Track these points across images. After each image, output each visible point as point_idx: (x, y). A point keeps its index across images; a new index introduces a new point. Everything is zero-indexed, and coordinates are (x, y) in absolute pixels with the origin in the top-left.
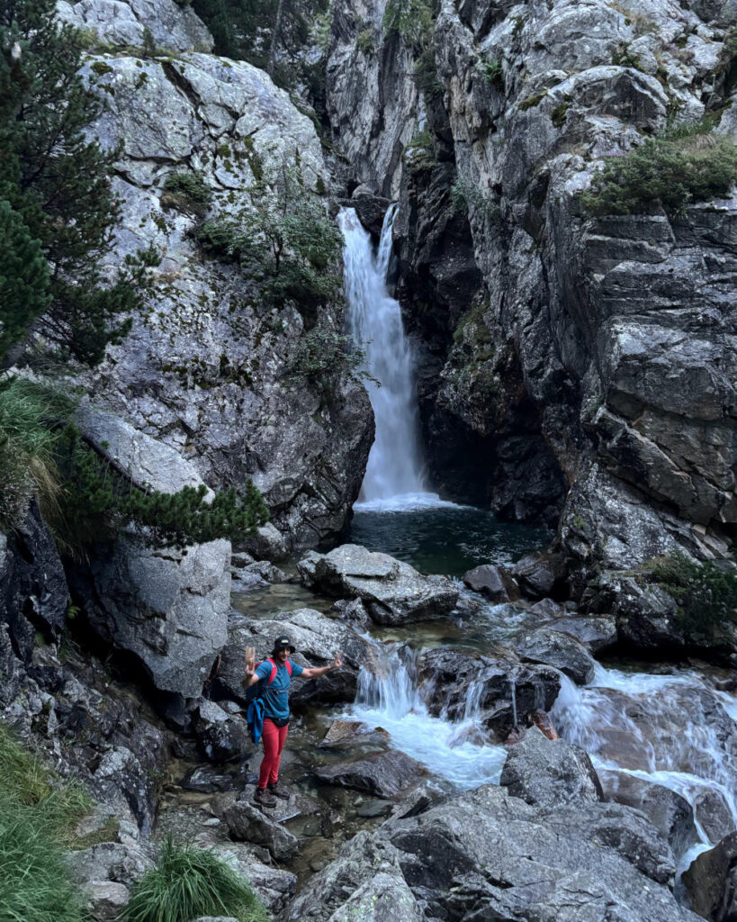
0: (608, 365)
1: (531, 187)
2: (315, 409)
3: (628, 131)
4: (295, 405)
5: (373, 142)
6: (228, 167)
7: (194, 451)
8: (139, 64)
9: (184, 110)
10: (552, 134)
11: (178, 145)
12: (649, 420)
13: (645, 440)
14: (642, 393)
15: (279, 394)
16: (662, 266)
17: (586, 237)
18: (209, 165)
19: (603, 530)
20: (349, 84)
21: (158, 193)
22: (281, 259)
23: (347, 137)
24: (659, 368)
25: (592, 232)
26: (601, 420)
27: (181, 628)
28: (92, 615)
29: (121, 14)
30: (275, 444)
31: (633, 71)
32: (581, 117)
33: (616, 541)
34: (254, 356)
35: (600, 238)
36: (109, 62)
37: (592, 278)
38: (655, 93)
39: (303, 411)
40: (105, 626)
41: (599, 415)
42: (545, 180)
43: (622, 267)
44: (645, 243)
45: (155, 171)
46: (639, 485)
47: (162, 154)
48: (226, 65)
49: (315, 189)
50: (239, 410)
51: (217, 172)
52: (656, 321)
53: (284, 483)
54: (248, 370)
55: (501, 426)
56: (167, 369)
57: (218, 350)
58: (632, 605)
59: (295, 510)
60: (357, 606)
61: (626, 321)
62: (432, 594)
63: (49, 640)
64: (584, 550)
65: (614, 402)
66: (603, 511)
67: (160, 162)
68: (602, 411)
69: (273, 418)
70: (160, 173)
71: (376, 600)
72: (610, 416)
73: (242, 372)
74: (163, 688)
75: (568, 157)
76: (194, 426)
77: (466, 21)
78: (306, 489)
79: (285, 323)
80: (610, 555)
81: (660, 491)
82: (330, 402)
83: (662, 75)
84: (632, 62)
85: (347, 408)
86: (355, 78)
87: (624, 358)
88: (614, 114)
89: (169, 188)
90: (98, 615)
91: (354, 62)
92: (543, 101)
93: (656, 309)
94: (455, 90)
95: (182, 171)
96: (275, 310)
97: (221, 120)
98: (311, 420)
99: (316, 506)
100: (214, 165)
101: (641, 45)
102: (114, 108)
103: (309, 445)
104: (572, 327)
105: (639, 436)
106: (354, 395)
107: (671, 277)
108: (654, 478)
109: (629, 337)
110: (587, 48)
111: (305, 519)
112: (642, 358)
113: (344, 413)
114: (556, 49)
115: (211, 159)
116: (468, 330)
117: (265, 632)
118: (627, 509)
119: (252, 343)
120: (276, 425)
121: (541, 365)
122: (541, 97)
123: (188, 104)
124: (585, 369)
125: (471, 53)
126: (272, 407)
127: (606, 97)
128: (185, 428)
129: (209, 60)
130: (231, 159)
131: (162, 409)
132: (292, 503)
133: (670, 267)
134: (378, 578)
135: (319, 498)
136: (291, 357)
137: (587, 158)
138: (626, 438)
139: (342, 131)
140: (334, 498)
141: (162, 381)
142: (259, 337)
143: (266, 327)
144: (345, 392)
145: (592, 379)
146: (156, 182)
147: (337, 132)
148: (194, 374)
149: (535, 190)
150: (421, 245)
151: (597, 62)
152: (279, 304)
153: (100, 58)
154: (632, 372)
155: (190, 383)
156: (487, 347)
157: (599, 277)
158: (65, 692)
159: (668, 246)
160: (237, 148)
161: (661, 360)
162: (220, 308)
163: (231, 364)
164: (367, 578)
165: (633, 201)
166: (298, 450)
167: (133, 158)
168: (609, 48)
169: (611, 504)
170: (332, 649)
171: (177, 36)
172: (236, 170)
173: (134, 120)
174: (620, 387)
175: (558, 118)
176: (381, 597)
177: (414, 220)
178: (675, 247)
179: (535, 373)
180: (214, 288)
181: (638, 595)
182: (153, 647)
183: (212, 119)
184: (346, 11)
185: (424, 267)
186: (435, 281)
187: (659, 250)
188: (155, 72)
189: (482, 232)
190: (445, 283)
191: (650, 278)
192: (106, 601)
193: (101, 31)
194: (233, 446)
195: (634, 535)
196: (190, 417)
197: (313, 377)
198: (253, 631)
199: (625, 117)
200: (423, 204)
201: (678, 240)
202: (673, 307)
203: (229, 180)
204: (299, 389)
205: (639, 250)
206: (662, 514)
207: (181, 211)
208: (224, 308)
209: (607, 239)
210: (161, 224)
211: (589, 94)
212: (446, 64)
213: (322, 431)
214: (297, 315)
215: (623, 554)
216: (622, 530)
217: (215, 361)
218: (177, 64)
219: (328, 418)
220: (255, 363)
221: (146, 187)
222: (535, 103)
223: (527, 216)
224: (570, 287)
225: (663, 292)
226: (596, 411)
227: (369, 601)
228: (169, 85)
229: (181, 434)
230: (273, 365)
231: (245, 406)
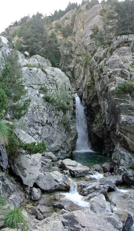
0: (120, 123)
1: (105, 89)
2: (65, 131)
3: (123, 80)
4: (61, 130)
5: (83, 81)
6: (51, 86)
7: (40, 138)
8: (37, 69)
9: (44, 76)
10: (109, 80)
11: (43, 82)
12: (128, 134)
13: (128, 138)
14: (127, 129)
15: (57, 128)
16: (129, 104)
17: (115, 98)
18: (48, 85)
19: (120, 157)
20: (78, 71)
21: (38, 90)
22: (60, 102)
23: (78, 80)
24: (130, 124)
25: (116, 97)
26: (119, 134)
27: (30, 172)
28: (12, 168)
29: (35, 61)
30: (56, 138)
31: (123, 69)
32: (114, 77)
33: (123, 160)
34: (53, 120)
35: (117, 99)
36: (32, 69)
37: (116, 106)
38: (127, 73)
39: (62, 131)
40: (15, 170)
41: (119, 133)
42: (107, 88)
43: (122, 104)
44: (126, 100)
45: (38, 86)
46: (128, 148)
47: (40, 83)
48: (53, 68)
49: (68, 89)
50: (49, 131)
51: (49, 87)
52: (129, 115)
53: (57, 146)
54: (52, 123)
55: (105, 136)
56: (36, 122)
57: (46, 119)
58: (126, 174)
59: (59, 152)
60: (68, 171)
61: (123, 115)
62: (83, 170)
63: (3, 171)
64: (116, 162)
65: (122, 131)
66: (120, 154)
67: (39, 85)
68: (119, 132)
69: (56, 133)
70: (39, 87)
71: (72, 170)
72: (121, 133)
73: (50, 123)
74: (25, 184)
75: (111, 84)
76: (40, 134)
77: (96, 61)
78: (62, 147)
79: (60, 114)
80: (121, 163)
81: (132, 149)
82: (68, 130)
83: (129, 70)
84: (123, 68)
85: (72, 131)
86: (80, 70)
87: (123, 122)
88: (120, 76)
89: (40, 89)
90: (14, 168)
91: (79, 67)
92: (107, 74)
93: (129, 112)
94: (94, 72)
95: (43, 86)
96: (58, 112)
97: (51, 78)
98: (64, 133)
99: (64, 151)
100: (49, 85)
101: (125, 65)
102: (32, 76)
103: (63, 138)
104: (113, 116)
105: (127, 138)
106: (73, 129)
107: (131, 106)
108: (130, 147)
109: (123, 118)
110: (115, 65)
111: (61, 154)
112: (126, 122)
113: (71, 132)
114: (110, 65)
115: (48, 84)
116: (98, 116)
117: (47, 175)
118: (125, 153)
119: (53, 118)
120: (56, 134)
121: (109, 123)
122: (106, 74)
123: (45, 75)
124: (116, 124)
125: (97, 66)
126: (56, 130)
127: (118, 73)
128: (38, 134)
129: (50, 68)
130: (52, 84)
131: (34, 130)
132: (59, 150)
133: (131, 104)
134: (73, 166)
135: (65, 150)
136: (60, 121)
137: (115, 84)
138: (124, 138)
139: (77, 79)
140: (68, 150)
141: (35, 125)
142: (54, 117)
143: (56, 115)
144: (72, 128)
145: (118, 126)
146: (38, 88)
147: (76, 79)
148: (41, 123)
149: (106, 90)
150: (89, 100)
151: (117, 68)
152: (59, 110)
153: (30, 68)
154: (124, 125)
155: (40, 125)
156: (102, 120)
157: (117, 106)
158: (5, 182)
159: (130, 100)
160: (53, 82)
161: (130, 122)
162: (47, 111)
163: (48, 121)
164: (70, 166)
165: (123, 92)
166: (61, 139)
167: (34, 84)
168: (119, 65)
169: (122, 152)
170: (60, 179)
171: (45, 64)
172: (53, 86)
173: (35, 78)
174: (122, 128)
175: (110, 77)
176: (73, 170)
177: (88, 95)
178: (132, 101)
179: (109, 125)
180: (46, 107)
181: (127, 172)
182: (24, 175)
183: (49, 77)
184: (78, 59)
185: (90, 104)
186: (92, 107)
187: (129, 101)
188: (40, 70)
189: (100, 97)
190: (94, 107)
191: (127, 106)
192: (15, 165)
193: (32, 64)
194: (47, 138)
195: (127, 159)
196: (40, 132)
197: (65, 124)
198: (45, 174)
199: (122, 77)
200: (90, 92)
201: (132, 99)
202: (132, 112)
203: (51, 88)
204: (62, 127)
205: (125, 101)
206: (133, 154)
207: (42, 93)
208: (49, 111)
209: (119, 99)
210: (38, 96)
211: (115, 73)
212: (93, 68)
213: (66, 136)
214: (62, 113)
215: (124, 163)
216: (124, 157)
217: (45, 121)
218: (44, 69)
219: (67, 133)
220: (53, 122)
221: (36, 89)
222: (105, 74)
223: (105, 94)
224: (112, 108)
225: (129, 109)
226: (118, 132)
227: (70, 171)
228: (42, 72)
229: (37, 135)
230: (57, 122)
231: (50, 130)
